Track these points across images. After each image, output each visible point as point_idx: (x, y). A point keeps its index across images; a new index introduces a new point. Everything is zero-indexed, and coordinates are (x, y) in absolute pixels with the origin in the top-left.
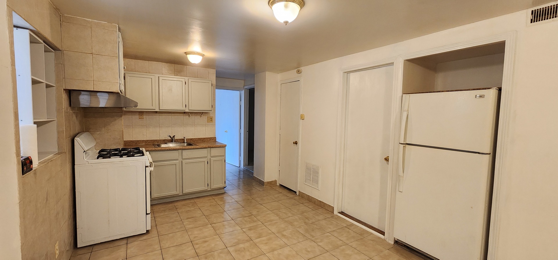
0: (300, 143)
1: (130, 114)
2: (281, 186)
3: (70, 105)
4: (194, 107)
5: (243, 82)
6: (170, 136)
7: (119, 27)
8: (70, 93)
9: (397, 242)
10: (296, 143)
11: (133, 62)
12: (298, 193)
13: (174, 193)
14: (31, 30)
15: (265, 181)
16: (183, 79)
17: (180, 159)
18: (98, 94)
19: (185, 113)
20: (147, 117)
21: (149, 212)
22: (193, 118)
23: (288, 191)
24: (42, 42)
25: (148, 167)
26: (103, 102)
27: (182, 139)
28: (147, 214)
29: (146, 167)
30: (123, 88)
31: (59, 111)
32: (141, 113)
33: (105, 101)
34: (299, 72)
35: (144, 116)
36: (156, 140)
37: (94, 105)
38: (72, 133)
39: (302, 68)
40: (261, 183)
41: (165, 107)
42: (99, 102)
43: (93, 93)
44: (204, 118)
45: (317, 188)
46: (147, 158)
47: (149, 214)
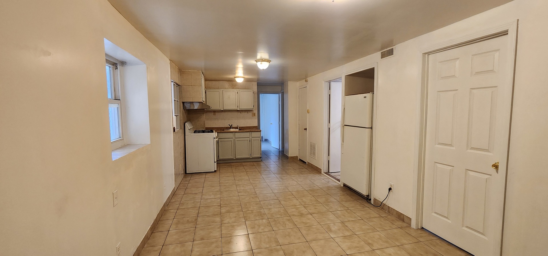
0: (307, 129)
1: (209, 112)
2: (300, 160)
3: (184, 109)
4: (243, 107)
5: (280, 87)
6: (229, 125)
7: (202, 72)
8: (183, 103)
9: (345, 185)
10: (306, 129)
11: (210, 83)
12: (307, 164)
13: (231, 157)
14: (174, 82)
15: (289, 156)
16: (236, 91)
17: (234, 138)
18: (194, 103)
19: (238, 111)
20: (218, 114)
21: (215, 161)
22: (243, 114)
23: (302, 162)
24: (176, 84)
25: (215, 138)
26: (196, 106)
27: (237, 127)
28: (215, 162)
29: (214, 138)
30: (204, 100)
31: (180, 111)
32: (215, 112)
33: (198, 106)
34: (306, 81)
35: (216, 114)
36: (222, 127)
37: (192, 108)
38: (184, 122)
39: (308, 79)
40: (287, 157)
41: (226, 108)
42: (194, 107)
43: (192, 103)
44: (250, 114)
45: (314, 158)
46: (215, 134)
47: (216, 162)
